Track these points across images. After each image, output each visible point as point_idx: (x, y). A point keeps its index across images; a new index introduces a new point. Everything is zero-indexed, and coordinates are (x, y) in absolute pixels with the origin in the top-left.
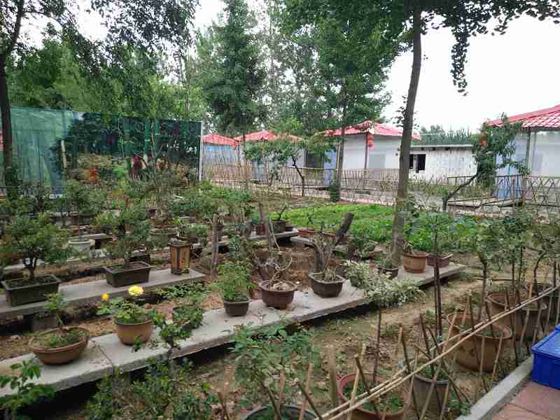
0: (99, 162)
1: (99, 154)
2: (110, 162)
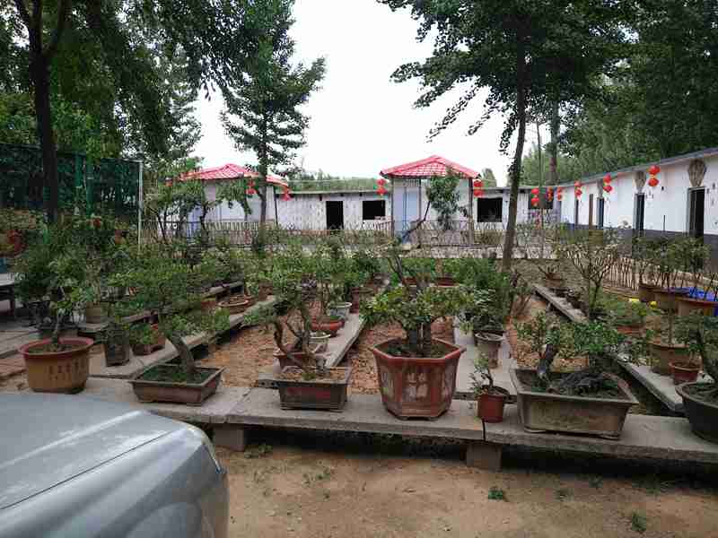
0: (20, 220)
1: (17, 209)
2: (34, 220)
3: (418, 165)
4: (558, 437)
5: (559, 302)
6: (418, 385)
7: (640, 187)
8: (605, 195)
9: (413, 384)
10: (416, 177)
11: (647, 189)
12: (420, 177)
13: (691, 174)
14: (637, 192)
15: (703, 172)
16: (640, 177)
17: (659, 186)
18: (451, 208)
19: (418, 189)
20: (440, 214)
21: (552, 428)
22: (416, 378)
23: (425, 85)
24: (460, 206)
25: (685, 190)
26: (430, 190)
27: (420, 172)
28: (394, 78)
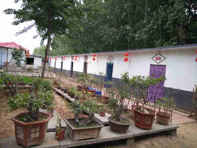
3: (7, 44)
4: (83, 141)
5: (59, 91)
6: (35, 132)
7: (72, 60)
8: (63, 61)
9: (34, 133)
10: (6, 48)
11: (74, 61)
12: (8, 48)
13: (85, 58)
14: (71, 61)
15: (87, 58)
16: (73, 57)
17: (77, 61)
18: (21, 60)
19: (7, 52)
20: (17, 61)
21: (81, 139)
22: (35, 130)
23: (16, 18)
24: (23, 59)
25: (83, 62)
26: (13, 53)
27: (8, 46)
28: (5, 12)
